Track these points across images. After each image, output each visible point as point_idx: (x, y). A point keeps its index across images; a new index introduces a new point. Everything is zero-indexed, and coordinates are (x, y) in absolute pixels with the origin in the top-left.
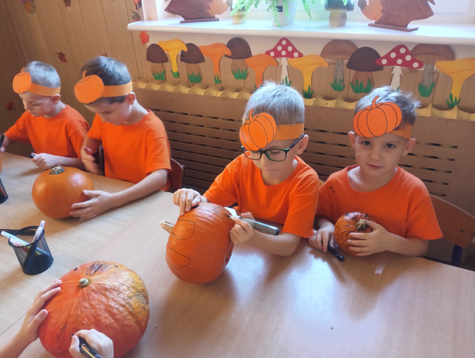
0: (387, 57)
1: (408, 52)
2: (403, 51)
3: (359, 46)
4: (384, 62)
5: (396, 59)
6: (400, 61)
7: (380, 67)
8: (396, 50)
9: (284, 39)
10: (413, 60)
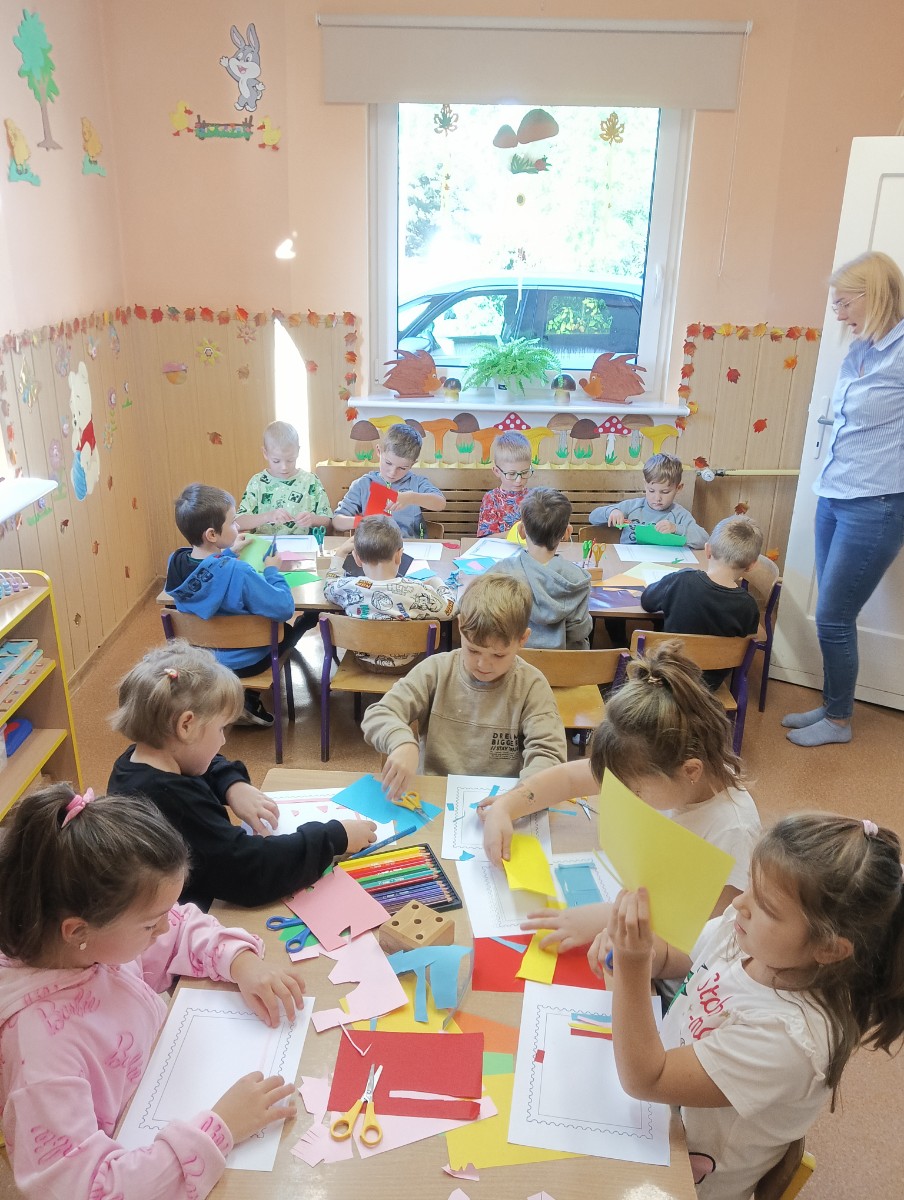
0: (603, 426)
1: (618, 422)
2: (615, 421)
3: (580, 418)
4: (601, 430)
5: (610, 428)
6: (613, 429)
7: (597, 435)
8: (610, 420)
9: (513, 413)
10: (623, 428)
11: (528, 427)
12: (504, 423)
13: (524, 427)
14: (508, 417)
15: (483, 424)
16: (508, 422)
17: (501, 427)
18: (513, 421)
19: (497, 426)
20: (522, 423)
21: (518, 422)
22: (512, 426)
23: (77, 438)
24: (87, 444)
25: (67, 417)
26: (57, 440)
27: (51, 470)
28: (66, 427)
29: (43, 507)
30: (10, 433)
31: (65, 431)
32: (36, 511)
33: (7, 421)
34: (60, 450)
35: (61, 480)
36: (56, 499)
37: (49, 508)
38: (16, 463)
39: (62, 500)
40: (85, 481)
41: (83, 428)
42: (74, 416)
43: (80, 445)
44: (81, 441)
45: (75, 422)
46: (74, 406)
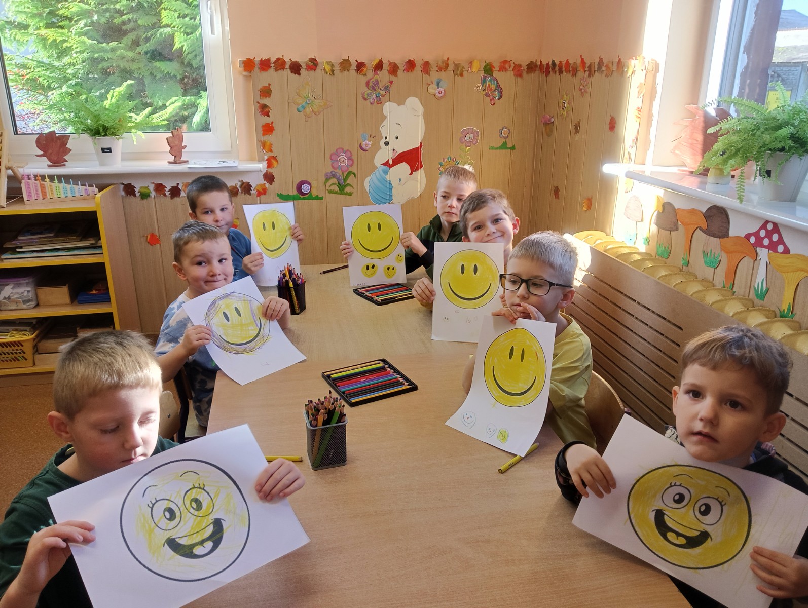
9: (771, 221)
11: (787, 251)
12: (756, 234)
13: (780, 248)
14: (764, 226)
15: (737, 228)
16: (763, 233)
17: (753, 240)
18: (769, 234)
19: (748, 237)
20: (781, 241)
21: (775, 237)
22: (766, 242)
23: (384, 155)
24: (404, 167)
25: (372, 136)
26: (348, 151)
27: (330, 169)
28: (367, 143)
29: (306, 192)
30: (268, 129)
31: (364, 147)
32: (296, 193)
33: (266, 120)
34: (350, 158)
35: (345, 180)
36: (330, 192)
37: (317, 196)
38: (271, 151)
39: (342, 195)
40: (392, 192)
41: (400, 150)
42: (386, 138)
43: (391, 162)
44: (393, 160)
45: (387, 144)
46: (387, 130)
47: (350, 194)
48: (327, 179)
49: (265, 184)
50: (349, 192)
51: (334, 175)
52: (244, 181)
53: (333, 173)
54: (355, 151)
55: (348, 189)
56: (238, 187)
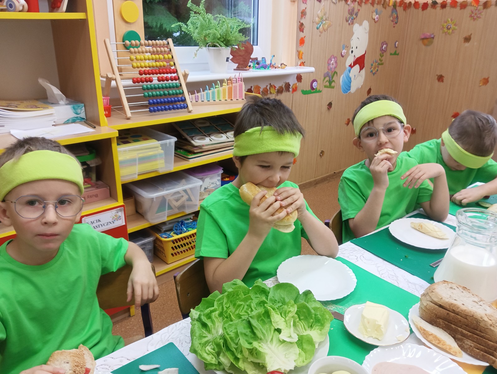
23: (350, 60)
24: (357, 67)
25: (347, 47)
26: (336, 57)
27: (326, 71)
28: (344, 51)
29: (315, 88)
30: (302, 42)
31: (343, 54)
32: (310, 89)
33: (302, 35)
34: (336, 62)
35: (332, 78)
36: (325, 87)
37: (319, 90)
38: (302, 58)
39: (330, 89)
40: (350, 85)
41: (357, 56)
42: (352, 48)
43: (352, 65)
44: (354, 63)
45: (352, 52)
46: (354, 42)
47: (333, 87)
48: (325, 78)
49: (296, 84)
50: (333, 86)
51: (328, 74)
52: (287, 82)
53: (328, 73)
54: (339, 57)
55: (333, 84)
56: (283, 87)
